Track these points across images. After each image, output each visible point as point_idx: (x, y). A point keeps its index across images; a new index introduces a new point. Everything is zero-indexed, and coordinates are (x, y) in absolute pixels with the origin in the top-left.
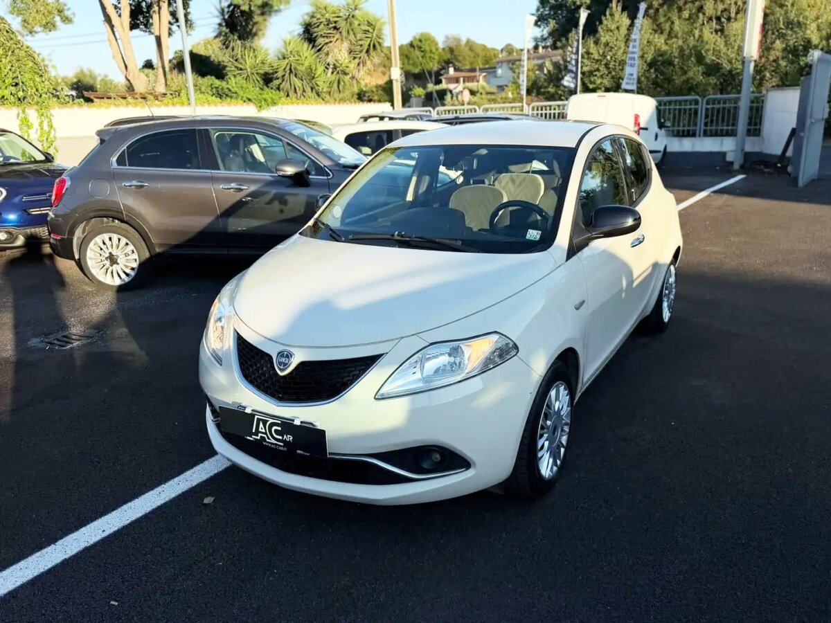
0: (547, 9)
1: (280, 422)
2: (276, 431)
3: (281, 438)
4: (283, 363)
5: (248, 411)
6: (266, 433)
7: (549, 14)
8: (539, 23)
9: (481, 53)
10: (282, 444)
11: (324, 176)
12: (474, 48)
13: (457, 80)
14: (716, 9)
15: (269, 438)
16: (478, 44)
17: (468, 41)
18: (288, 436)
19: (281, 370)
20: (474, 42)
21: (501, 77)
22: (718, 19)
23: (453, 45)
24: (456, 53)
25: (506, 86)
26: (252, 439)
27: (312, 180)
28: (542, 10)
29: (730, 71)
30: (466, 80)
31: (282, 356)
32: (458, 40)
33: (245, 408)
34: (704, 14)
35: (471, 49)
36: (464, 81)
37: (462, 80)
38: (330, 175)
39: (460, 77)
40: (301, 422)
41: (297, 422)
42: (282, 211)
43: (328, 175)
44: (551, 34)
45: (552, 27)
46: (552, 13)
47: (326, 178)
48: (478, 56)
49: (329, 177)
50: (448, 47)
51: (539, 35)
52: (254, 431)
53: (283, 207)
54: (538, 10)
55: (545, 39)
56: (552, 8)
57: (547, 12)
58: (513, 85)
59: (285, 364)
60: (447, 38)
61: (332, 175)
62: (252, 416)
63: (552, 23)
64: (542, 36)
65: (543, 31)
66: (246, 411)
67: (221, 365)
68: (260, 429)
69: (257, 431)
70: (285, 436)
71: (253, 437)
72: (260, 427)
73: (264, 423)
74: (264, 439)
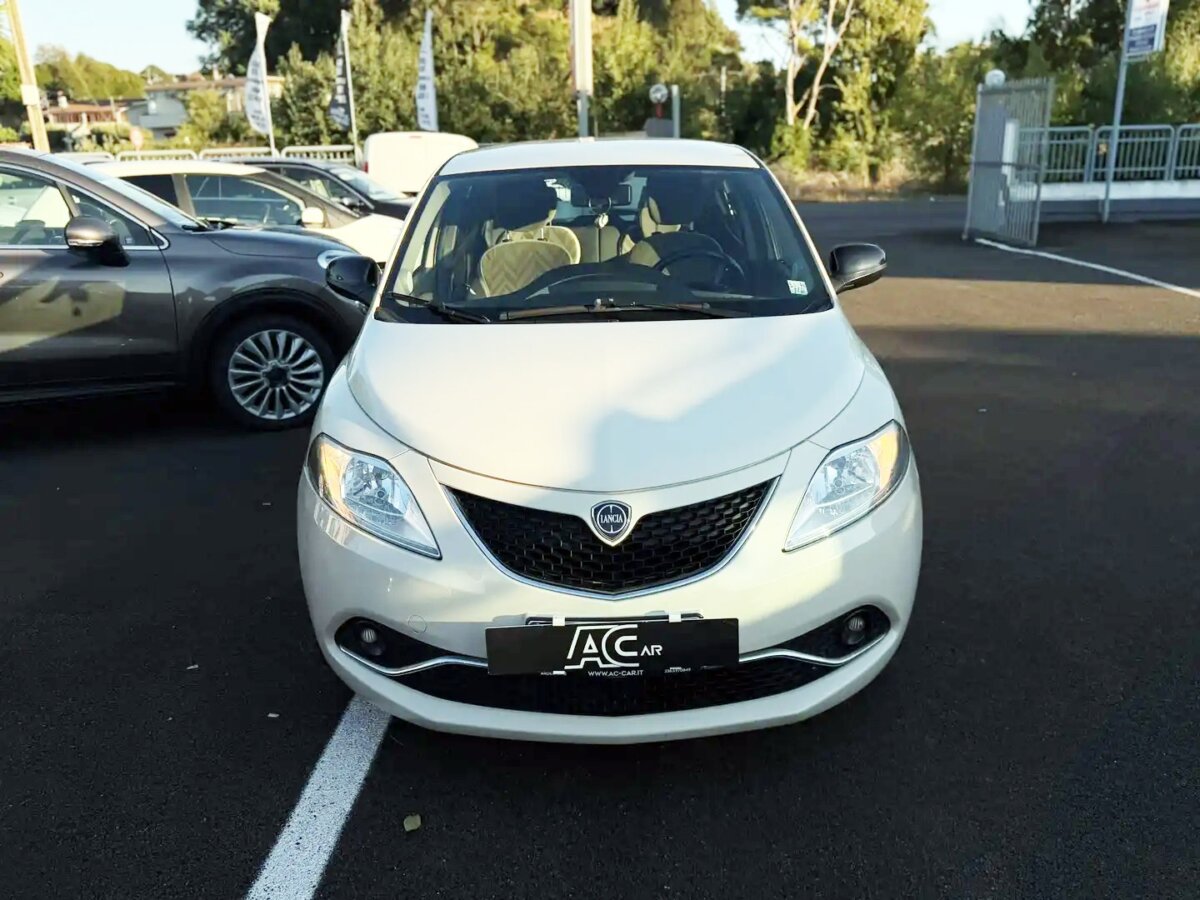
0: (213, 14)
1: (635, 626)
2: (625, 646)
3: (635, 654)
4: (611, 523)
5: (559, 622)
6: (600, 654)
7: (217, 23)
8: (204, 35)
9: (107, 77)
10: (637, 665)
11: (152, 244)
12: (91, 68)
13: (76, 118)
14: (455, 32)
15: (605, 661)
16: (100, 64)
17: (80, 59)
18: (653, 647)
19: (612, 537)
20: (92, 59)
21: (156, 115)
22: (460, 46)
23: (55, 61)
24: (61, 74)
25: (180, 128)
26: (563, 673)
27: (131, 254)
28: (204, 16)
29: (523, 113)
30: (92, 117)
31: (606, 512)
32: (64, 56)
33: (551, 620)
34: (441, 38)
35: (87, 69)
36: (89, 119)
37: (84, 116)
38: (163, 244)
39: (81, 113)
40: (683, 616)
41: (675, 618)
42: (77, 312)
43: (158, 242)
44: (225, 53)
45: (226, 42)
46: (222, 21)
47: (156, 248)
48: (103, 80)
49: (162, 247)
50: (44, 64)
51: (206, 54)
52: (570, 656)
53: (80, 305)
54: (199, 15)
55: (217, 60)
56: (220, 14)
57: (213, 20)
58: (190, 126)
59: (617, 526)
60: (41, 48)
61: (166, 245)
62: (568, 630)
63: (226, 36)
64: (212, 55)
65: (211, 47)
66: (554, 624)
67: (440, 559)
68: (586, 650)
69: (579, 654)
70: (646, 649)
71: (567, 667)
72: (587, 646)
73: (597, 636)
74: (592, 666)
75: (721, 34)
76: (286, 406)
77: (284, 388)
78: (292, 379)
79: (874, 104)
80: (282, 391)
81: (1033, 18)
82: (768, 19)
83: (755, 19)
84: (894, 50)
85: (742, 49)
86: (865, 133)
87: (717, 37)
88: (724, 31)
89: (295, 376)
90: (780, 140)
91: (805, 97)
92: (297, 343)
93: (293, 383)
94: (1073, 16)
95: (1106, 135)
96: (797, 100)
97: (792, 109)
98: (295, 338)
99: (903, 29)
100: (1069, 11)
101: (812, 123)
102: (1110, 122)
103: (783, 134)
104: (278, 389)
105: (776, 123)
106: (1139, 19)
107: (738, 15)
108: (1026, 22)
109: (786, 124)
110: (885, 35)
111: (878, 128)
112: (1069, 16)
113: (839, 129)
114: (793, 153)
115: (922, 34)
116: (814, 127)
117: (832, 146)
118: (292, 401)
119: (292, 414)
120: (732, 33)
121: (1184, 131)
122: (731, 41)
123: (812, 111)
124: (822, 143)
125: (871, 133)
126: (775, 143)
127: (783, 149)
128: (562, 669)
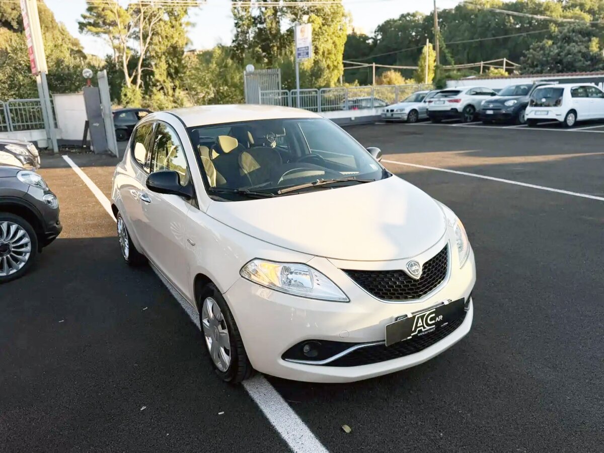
1: (434, 310)
2: (431, 320)
3: (434, 322)
4: (415, 270)
6: (423, 326)
10: (434, 326)
18: (439, 317)
19: (417, 275)
31: (412, 266)
40: (449, 301)
41: (446, 303)
52: (413, 329)
62: (413, 318)
66: (408, 317)
67: (349, 302)
68: (419, 325)
69: (416, 327)
70: (437, 318)
71: (412, 334)
72: (419, 323)
73: (422, 317)
74: (420, 331)
75: (69, 39)
76: (10, 266)
77: (9, 256)
78: (13, 249)
79: (169, 78)
80: (7, 258)
81: (234, 39)
82: (97, 33)
83: (90, 33)
84: (175, 52)
85: (83, 48)
86: (168, 92)
87: (68, 41)
88: (70, 37)
89: (14, 247)
90: (125, 95)
91: (134, 74)
92: (13, 228)
93: (14, 252)
94: (251, 39)
95: (295, 93)
96: (130, 75)
97: (129, 80)
98: (12, 225)
99: (177, 41)
100: (249, 37)
101: (140, 86)
102: (295, 88)
103: (126, 92)
104: (5, 257)
105: (122, 87)
106: (300, 44)
107: (80, 30)
108: (232, 41)
109: (127, 87)
110: (169, 44)
111: (174, 89)
112: (249, 38)
113: (154, 89)
114: (134, 102)
115: (187, 44)
116: (141, 88)
117: (152, 98)
118: (14, 263)
119: (15, 271)
120: (76, 39)
121: (322, 91)
122: (75, 44)
123: (139, 81)
124: (147, 97)
125: (171, 92)
126: (123, 97)
127: (128, 100)
128: (410, 336)
